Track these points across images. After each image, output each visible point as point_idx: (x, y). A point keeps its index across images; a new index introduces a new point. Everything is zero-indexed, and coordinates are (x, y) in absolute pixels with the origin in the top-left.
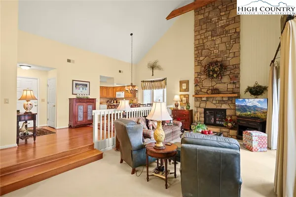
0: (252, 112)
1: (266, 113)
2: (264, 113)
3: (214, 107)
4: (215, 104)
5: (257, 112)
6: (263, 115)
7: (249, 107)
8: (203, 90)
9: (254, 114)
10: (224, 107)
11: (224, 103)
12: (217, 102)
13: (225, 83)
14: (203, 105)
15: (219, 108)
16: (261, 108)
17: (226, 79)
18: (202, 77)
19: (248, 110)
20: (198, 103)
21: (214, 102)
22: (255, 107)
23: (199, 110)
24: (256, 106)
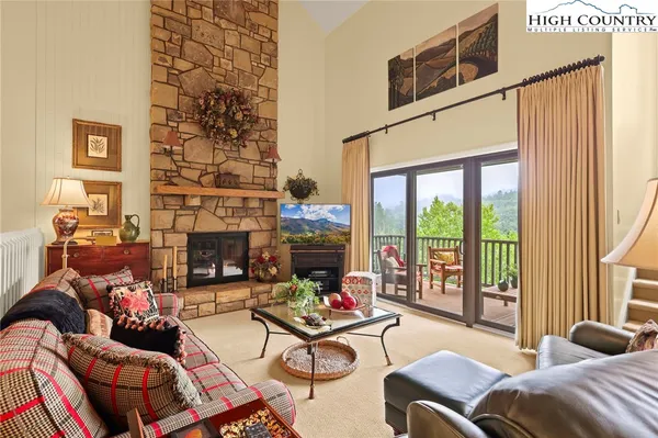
0: (317, 232)
1: (350, 234)
2: (344, 234)
3: (219, 227)
4: (221, 218)
5: (328, 233)
6: (342, 238)
7: (310, 223)
8: (185, 172)
9: (322, 236)
10: (246, 225)
11: (246, 216)
12: (230, 212)
13: (248, 161)
14: (186, 222)
15: (234, 228)
16: (338, 225)
17: (250, 152)
18: (183, 127)
19: (307, 228)
20: (166, 218)
21: (221, 212)
22: (323, 223)
23: (172, 239)
24: (326, 221)
